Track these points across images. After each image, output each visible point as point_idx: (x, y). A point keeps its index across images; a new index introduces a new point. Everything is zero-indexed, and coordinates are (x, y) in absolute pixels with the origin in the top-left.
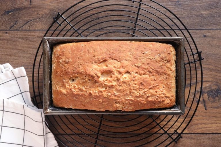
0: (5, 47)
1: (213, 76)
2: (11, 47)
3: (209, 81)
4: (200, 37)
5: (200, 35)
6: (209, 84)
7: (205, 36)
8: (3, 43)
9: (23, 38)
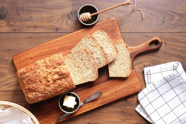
0: (35, 42)
1: (151, 58)
2: (39, 42)
3: (148, 61)
4: (144, 36)
5: (144, 35)
6: (149, 63)
7: (147, 36)
8: (34, 40)
9: (45, 37)
